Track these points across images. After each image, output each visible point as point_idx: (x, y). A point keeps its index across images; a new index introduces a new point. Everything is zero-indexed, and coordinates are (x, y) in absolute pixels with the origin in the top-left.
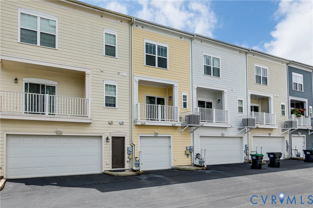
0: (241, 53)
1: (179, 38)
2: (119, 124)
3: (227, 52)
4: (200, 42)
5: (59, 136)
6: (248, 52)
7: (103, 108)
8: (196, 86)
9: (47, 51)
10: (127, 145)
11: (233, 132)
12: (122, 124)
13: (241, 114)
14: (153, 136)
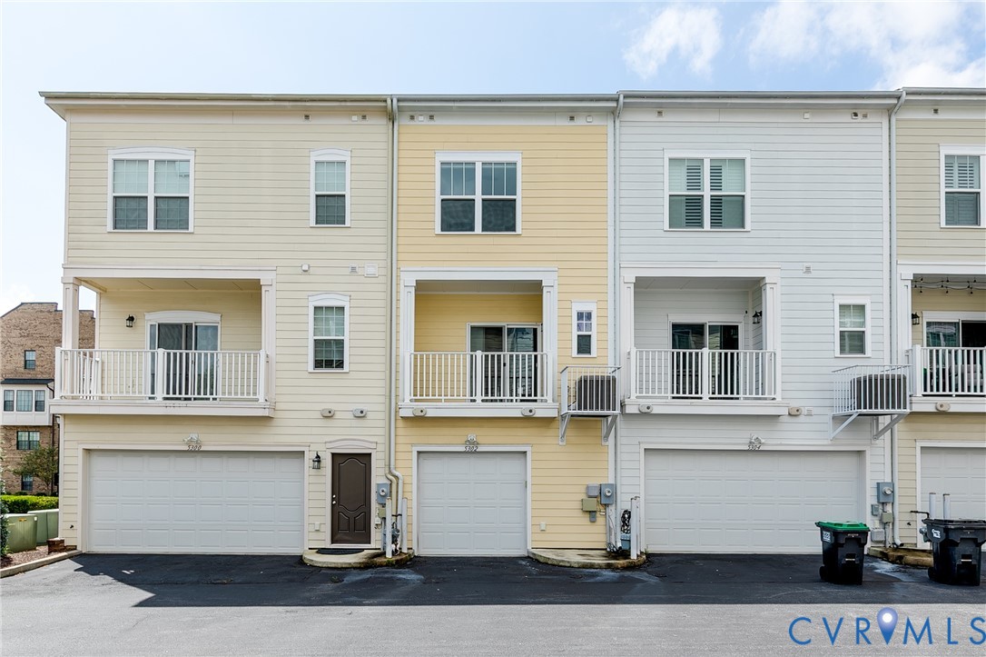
0: (860, 116)
1: (567, 122)
2: (352, 417)
3: (783, 125)
4: (653, 117)
5: (195, 451)
6: (896, 105)
7: (307, 375)
8: (630, 277)
9: (171, 240)
10: (378, 478)
11: (813, 433)
12: (361, 415)
13: (853, 360)
14: (463, 449)
